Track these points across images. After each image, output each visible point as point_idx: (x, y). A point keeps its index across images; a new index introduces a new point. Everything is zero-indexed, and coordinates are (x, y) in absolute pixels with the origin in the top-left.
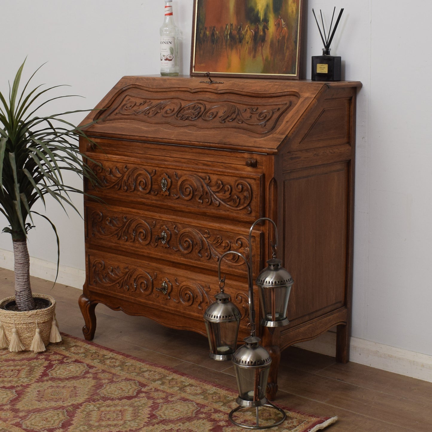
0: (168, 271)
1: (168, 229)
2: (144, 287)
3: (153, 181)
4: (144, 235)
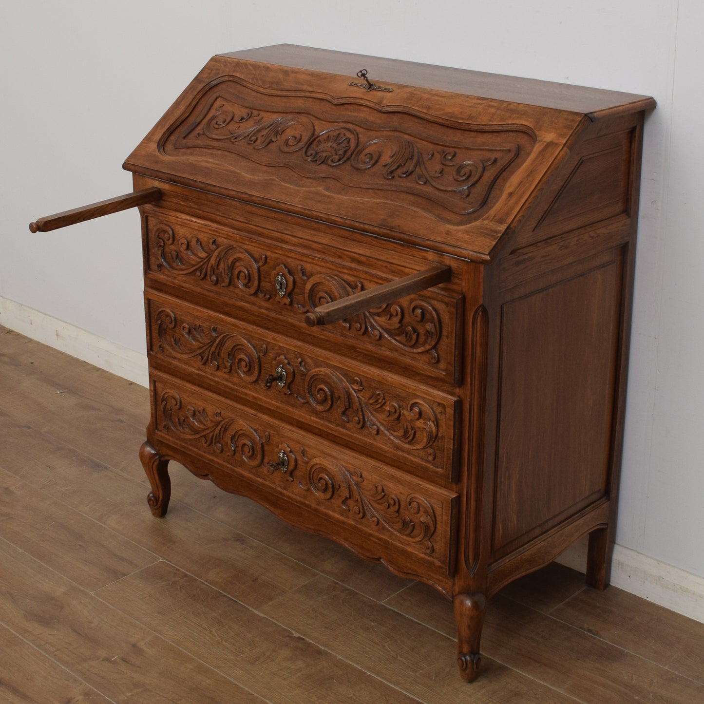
0: (289, 434)
1: (289, 363)
2: (249, 452)
3: (262, 275)
4: (246, 365)
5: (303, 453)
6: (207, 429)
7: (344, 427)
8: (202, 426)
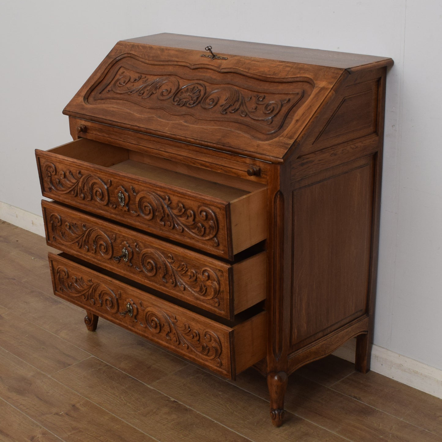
0: (132, 293)
1: (129, 246)
2: (110, 304)
3: (110, 193)
4: (104, 248)
5: (141, 304)
6: (85, 290)
7: (165, 286)
8: (81, 289)
